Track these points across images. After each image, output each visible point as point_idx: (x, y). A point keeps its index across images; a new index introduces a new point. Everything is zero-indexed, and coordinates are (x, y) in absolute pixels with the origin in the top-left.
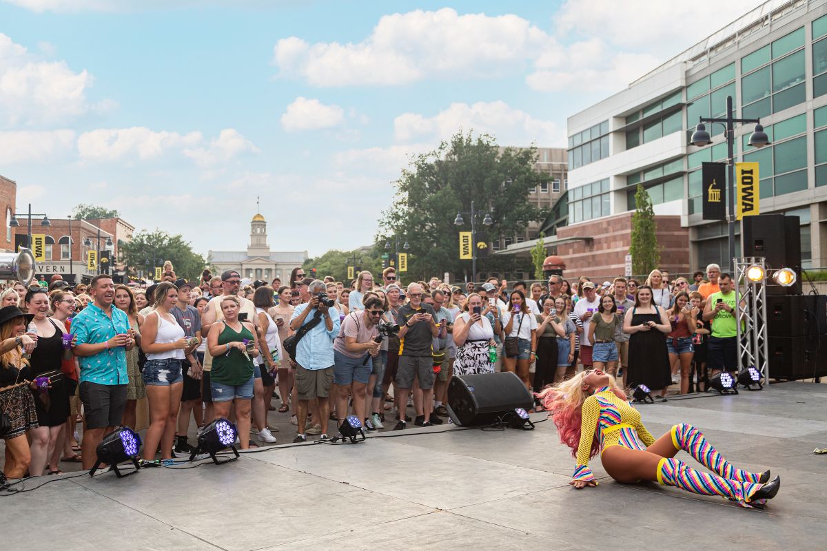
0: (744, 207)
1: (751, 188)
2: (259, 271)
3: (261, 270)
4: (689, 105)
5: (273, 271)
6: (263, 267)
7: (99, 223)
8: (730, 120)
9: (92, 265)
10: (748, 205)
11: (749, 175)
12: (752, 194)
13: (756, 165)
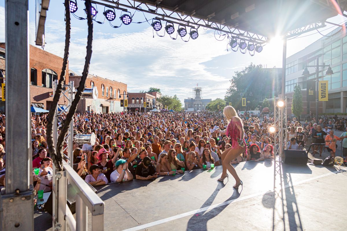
0: (322, 96)
1: (325, 90)
2: (198, 105)
5: (202, 105)
6: (199, 103)
7: (152, 93)
8: (318, 66)
9: (145, 106)
10: (324, 96)
11: (324, 85)
12: (325, 92)
13: (327, 81)
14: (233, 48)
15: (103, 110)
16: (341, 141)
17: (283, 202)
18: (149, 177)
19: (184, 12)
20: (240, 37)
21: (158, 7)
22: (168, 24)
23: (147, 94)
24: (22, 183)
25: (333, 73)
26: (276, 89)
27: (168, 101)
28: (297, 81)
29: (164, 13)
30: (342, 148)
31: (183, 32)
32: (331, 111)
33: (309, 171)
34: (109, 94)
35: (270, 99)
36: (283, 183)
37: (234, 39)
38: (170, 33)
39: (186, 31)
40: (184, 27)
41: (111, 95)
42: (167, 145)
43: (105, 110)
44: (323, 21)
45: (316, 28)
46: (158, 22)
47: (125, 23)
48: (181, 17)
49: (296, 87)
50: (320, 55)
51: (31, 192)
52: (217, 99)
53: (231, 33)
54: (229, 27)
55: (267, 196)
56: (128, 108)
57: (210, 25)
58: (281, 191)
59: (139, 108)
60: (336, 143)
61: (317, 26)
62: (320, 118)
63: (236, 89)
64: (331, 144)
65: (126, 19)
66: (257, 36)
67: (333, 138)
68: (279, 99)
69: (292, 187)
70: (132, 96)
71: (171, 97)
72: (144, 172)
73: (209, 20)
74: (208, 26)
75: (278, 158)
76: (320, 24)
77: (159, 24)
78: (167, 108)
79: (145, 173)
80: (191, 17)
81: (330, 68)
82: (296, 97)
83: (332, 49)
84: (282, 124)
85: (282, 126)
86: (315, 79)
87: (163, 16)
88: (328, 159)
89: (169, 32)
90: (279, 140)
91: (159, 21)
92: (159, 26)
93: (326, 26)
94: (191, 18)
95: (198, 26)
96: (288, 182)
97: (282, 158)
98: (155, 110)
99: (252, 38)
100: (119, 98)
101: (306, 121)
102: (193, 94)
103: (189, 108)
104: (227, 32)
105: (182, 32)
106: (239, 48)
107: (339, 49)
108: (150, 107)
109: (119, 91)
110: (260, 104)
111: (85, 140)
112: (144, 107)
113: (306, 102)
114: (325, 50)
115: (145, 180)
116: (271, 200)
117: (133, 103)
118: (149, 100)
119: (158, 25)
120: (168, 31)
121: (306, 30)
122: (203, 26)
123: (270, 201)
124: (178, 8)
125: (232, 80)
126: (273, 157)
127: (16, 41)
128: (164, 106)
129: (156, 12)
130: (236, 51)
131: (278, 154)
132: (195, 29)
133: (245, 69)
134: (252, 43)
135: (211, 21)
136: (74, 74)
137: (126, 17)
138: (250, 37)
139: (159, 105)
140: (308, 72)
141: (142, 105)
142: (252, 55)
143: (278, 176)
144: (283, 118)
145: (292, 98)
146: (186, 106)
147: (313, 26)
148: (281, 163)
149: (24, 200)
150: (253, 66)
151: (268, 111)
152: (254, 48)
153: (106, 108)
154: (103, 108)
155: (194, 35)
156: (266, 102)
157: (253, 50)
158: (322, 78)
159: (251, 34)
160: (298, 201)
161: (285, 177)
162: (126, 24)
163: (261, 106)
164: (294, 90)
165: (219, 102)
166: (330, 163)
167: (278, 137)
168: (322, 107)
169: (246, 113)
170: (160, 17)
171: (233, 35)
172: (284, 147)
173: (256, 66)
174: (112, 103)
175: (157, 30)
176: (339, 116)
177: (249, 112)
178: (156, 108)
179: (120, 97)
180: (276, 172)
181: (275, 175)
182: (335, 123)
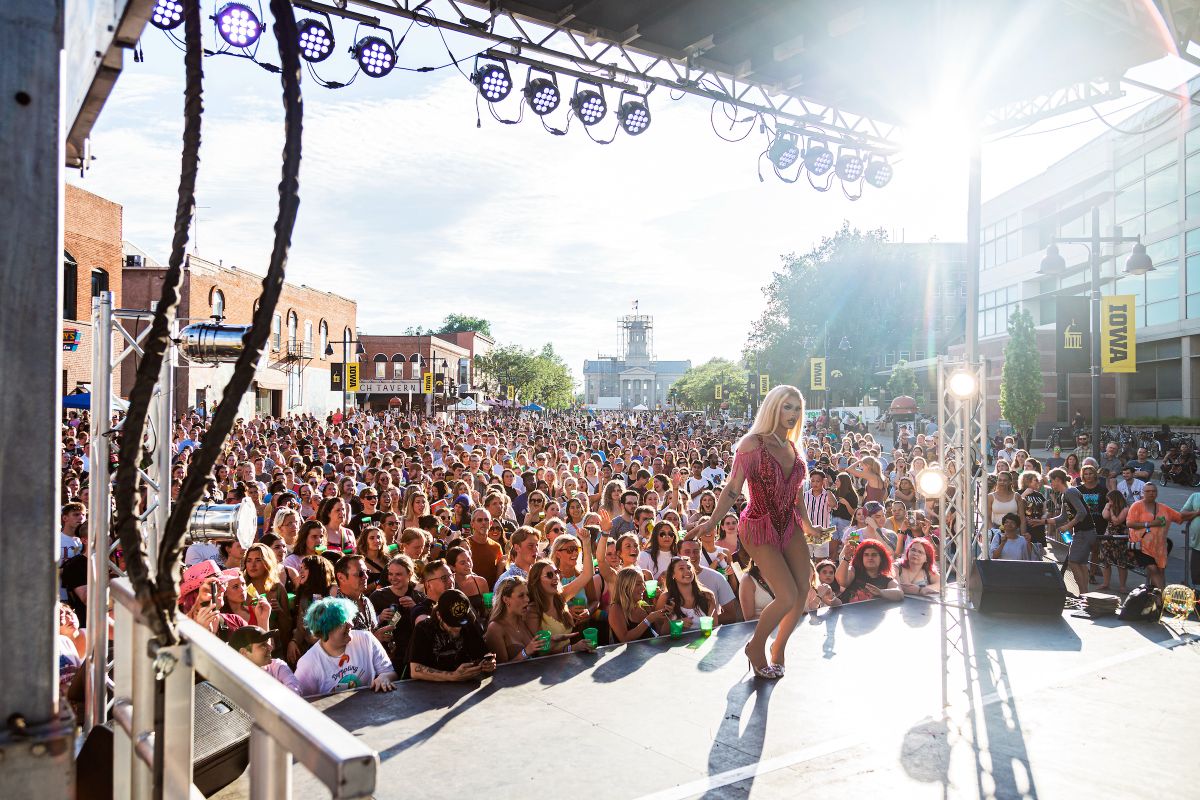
0: (1113, 355)
1: (1125, 330)
2: (637, 383)
3: (640, 381)
4: (1118, 193)
5: (653, 383)
6: (642, 378)
7: (456, 337)
8: (1096, 239)
9: (428, 388)
10: (1119, 352)
11: (1121, 312)
12: (1125, 338)
13: (1132, 298)
14: (781, 168)
15: (258, 403)
16: (1183, 526)
17: (977, 758)
18: (463, 670)
19: (596, 32)
20: (808, 129)
21: (497, 10)
22: (536, 75)
23: (434, 340)
24: (33, 690)
25: (1152, 269)
26: (939, 325)
27: (519, 368)
28: (1017, 294)
29: (521, 36)
30: (1190, 552)
31: (591, 106)
32: (1148, 408)
33: (1072, 642)
34: (283, 340)
35: (916, 364)
36: (976, 686)
37: (787, 137)
38: (544, 109)
39: (603, 104)
40: (595, 89)
41: (291, 343)
42: (524, 544)
43: (267, 403)
44: (1117, 77)
45: (1090, 101)
46: (499, 70)
47: (371, 69)
48: (586, 48)
49: (1015, 316)
50: (1105, 197)
51: (66, 727)
52: (714, 361)
53: (773, 111)
54: (766, 92)
55: (920, 737)
56: (360, 398)
57: (696, 83)
58: (972, 715)
59: (405, 397)
60: (1166, 533)
61: (1093, 93)
62: (1107, 438)
63: (785, 321)
64: (1149, 537)
65: (374, 54)
66: (872, 123)
67: (1155, 514)
68: (955, 366)
69: (1011, 703)
70: (374, 350)
71: (532, 353)
72: (444, 649)
73: (692, 62)
74: (686, 85)
75: (954, 593)
76: (1104, 87)
77: (501, 76)
78: (517, 396)
79: (446, 654)
80: (623, 50)
81: (1141, 249)
82: (1017, 357)
83: (1147, 175)
84: (968, 459)
85: (968, 470)
86: (1086, 287)
87: (517, 43)
88: (1139, 595)
89: (538, 108)
90: (959, 522)
91: (500, 64)
92: (499, 82)
93: (1124, 93)
94: (624, 54)
95: (650, 84)
96: (994, 683)
97: (971, 590)
98: (468, 405)
99: (852, 131)
100: (323, 356)
101: (1057, 448)
102: (619, 341)
103: (602, 395)
104: (760, 110)
105: (591, 108)
106: (804, 170)
107: (1173, 177)
108: (450, 390)
109: (323, 330)
110: (881, 382)
111: (214, 527)
112: (424, 391)
113: (1054, 374)
114: (1122, 178)
115: (448, 682)
116: (935, 751)
117: (378, 376)
118: (445, 365)
119: (497, 79)
120: (536, 101)
121: (1053, 106)
122: (667, 83)
123: (931, 757)
124: (574, 16)
125: (772, 288)
126: (935, 588)
127: (19, 160)
128: (504, 389)
129: (490, 28)
130: (792, 182)
131: (953, 576)
132: (638, 95)
133: (822, 245)
134: (852, 152)
135: (699, 68)
136: (142, 261)
137: (375, 47)
138: (847, 131)
139: (485, 385)
140: (1062, 261)
141: (417, 385)
142: (853, 198)
143: (956, 662)
144: (971, 439)
145: (1003, 359)
146: (589, 387)
147: (1077, 95)
148: (966, 612)
149: (40, 756)
150: (853, 234)
151: (913, 408)
152: (861, 170)
153: (270, 395)
154: (258, 396)
155: (635, 119)
156: (905, 374)
157: (857, 176)
158: (1112, 285)
159: (850, 119)
160: (1032, 756)
161: (984, 666)
162: (374, 75)
163: (882, 391)
164: (1009, 330)
165: (719, 373)
166: (1146, 611)
167: (953, 510)
168: (1114, 396)
169: (828, 419)
170: (506, 48)
171: (781, 120)
172: (976, 550)
173: (863, 233)
174: (296, 376)
175: (492, 100)
176: (1177, 431)
177: (836, 414)
178: (472, 396)
179: (329, 351)
180: (950, 647)
181: (945, 658)
182: (1161, 456)
